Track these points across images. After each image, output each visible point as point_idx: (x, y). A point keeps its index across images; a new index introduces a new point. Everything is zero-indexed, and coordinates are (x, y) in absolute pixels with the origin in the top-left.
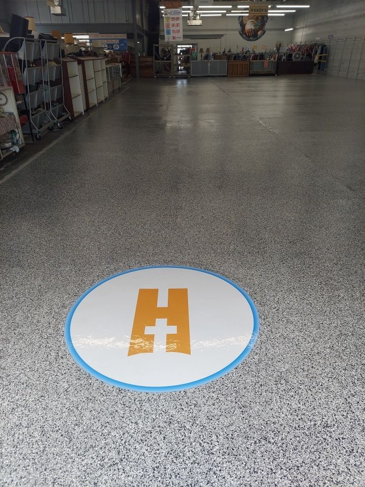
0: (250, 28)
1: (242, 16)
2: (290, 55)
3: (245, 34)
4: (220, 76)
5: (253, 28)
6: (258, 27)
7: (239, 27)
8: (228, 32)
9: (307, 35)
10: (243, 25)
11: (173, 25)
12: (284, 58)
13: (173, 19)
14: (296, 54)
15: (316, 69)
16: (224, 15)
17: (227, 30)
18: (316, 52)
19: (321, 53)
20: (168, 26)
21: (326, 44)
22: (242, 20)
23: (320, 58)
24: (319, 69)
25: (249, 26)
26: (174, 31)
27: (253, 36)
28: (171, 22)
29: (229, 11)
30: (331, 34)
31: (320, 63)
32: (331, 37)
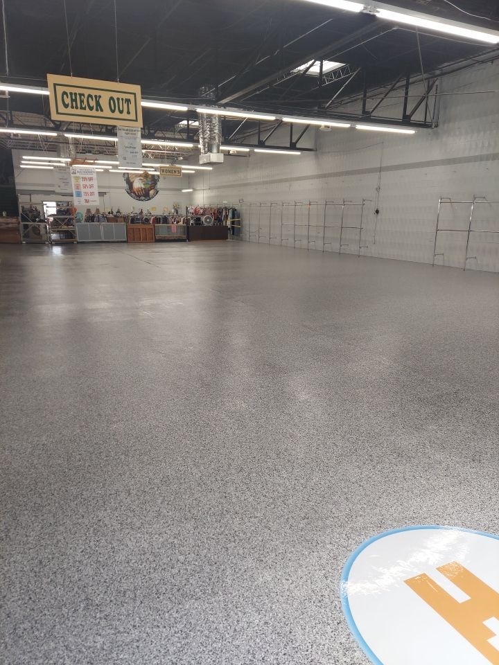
0: (140, 186)
1: (128, 173)
2: (198, 219)
3: (134, 193)
4: (118, 242)
5: (143, 186)
6: (148, 186)
7: (125, 185)
8: (112, 190)
9: (209, 197)
10: (130, 184)
11: (85, 186)
12: (192, 222)
13: (84, 179)
14: (206, 219)
15: (230, 234)
16: (106, 171)
17: (109, 187)
18: (227, 216)
19: (233, 217)
20: (78, 187)
21: (236, 208)
22: (128, 178)
23: (233, 223)
24: (233, 234)
25: (138, 184)
26: (86, 194)
27: (144, 195)
28: (82, 183)
29: (115, 167)
30: (241, 198)
31: (233, 228)
32: (241, 201)
